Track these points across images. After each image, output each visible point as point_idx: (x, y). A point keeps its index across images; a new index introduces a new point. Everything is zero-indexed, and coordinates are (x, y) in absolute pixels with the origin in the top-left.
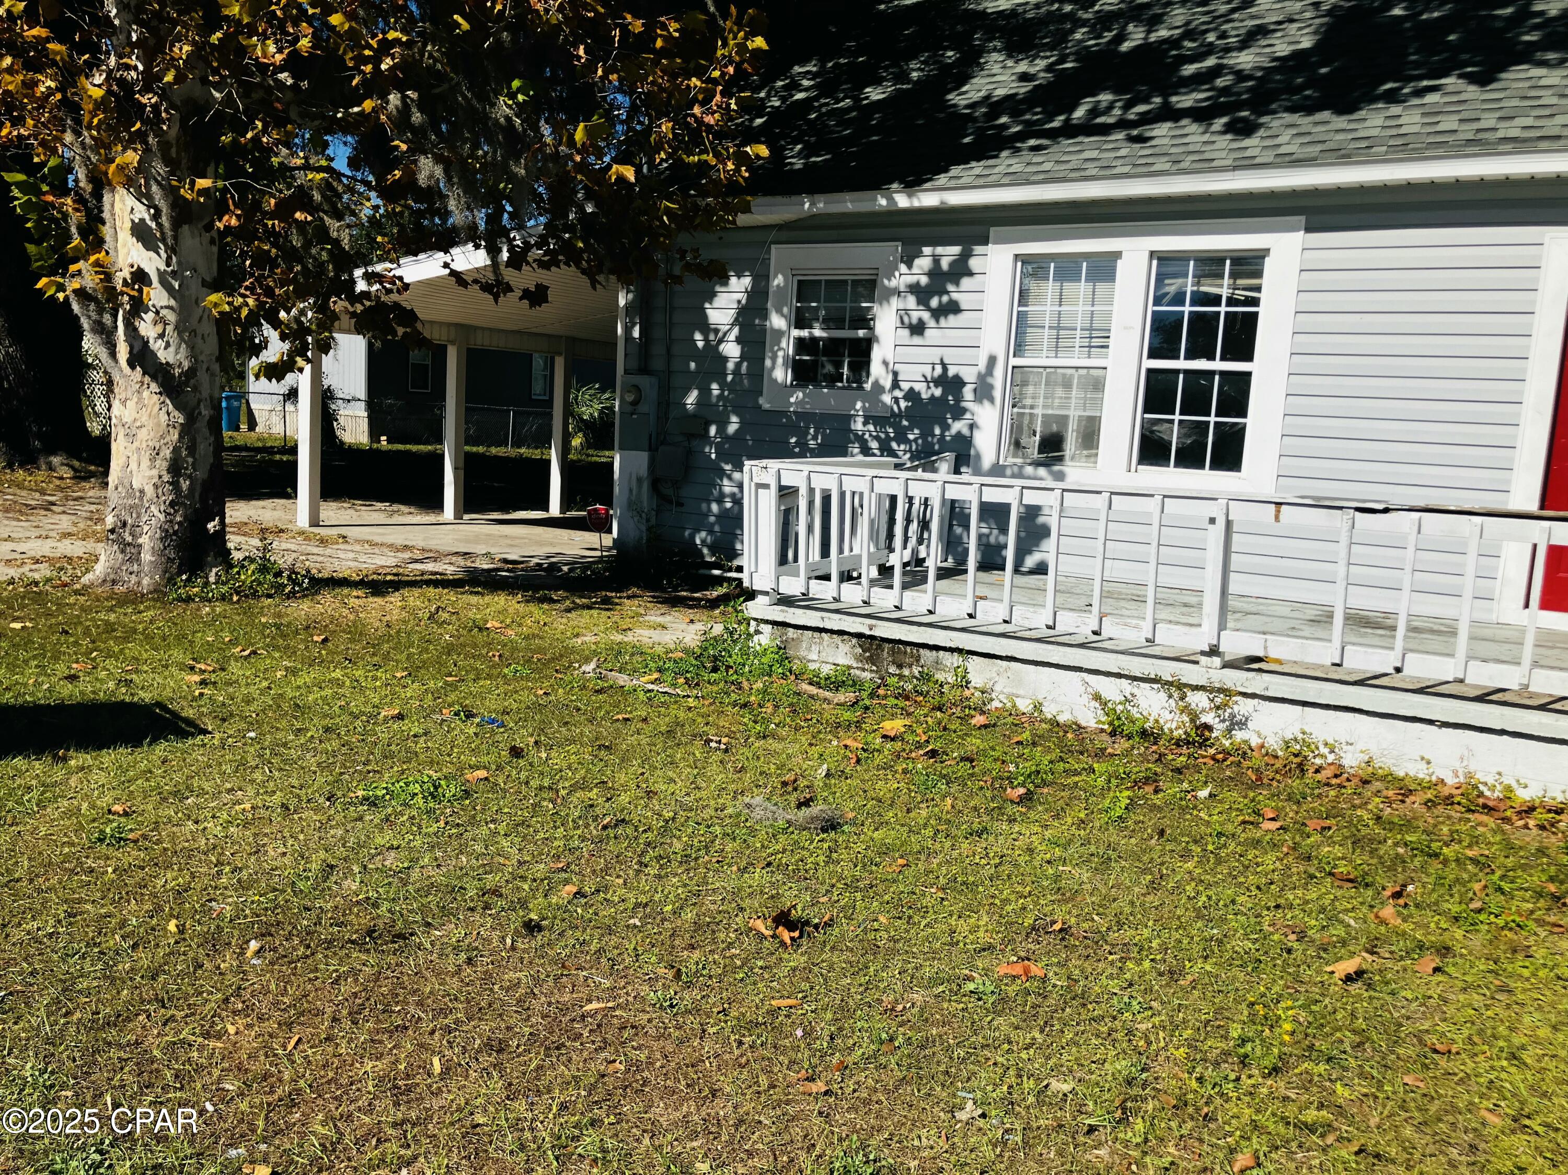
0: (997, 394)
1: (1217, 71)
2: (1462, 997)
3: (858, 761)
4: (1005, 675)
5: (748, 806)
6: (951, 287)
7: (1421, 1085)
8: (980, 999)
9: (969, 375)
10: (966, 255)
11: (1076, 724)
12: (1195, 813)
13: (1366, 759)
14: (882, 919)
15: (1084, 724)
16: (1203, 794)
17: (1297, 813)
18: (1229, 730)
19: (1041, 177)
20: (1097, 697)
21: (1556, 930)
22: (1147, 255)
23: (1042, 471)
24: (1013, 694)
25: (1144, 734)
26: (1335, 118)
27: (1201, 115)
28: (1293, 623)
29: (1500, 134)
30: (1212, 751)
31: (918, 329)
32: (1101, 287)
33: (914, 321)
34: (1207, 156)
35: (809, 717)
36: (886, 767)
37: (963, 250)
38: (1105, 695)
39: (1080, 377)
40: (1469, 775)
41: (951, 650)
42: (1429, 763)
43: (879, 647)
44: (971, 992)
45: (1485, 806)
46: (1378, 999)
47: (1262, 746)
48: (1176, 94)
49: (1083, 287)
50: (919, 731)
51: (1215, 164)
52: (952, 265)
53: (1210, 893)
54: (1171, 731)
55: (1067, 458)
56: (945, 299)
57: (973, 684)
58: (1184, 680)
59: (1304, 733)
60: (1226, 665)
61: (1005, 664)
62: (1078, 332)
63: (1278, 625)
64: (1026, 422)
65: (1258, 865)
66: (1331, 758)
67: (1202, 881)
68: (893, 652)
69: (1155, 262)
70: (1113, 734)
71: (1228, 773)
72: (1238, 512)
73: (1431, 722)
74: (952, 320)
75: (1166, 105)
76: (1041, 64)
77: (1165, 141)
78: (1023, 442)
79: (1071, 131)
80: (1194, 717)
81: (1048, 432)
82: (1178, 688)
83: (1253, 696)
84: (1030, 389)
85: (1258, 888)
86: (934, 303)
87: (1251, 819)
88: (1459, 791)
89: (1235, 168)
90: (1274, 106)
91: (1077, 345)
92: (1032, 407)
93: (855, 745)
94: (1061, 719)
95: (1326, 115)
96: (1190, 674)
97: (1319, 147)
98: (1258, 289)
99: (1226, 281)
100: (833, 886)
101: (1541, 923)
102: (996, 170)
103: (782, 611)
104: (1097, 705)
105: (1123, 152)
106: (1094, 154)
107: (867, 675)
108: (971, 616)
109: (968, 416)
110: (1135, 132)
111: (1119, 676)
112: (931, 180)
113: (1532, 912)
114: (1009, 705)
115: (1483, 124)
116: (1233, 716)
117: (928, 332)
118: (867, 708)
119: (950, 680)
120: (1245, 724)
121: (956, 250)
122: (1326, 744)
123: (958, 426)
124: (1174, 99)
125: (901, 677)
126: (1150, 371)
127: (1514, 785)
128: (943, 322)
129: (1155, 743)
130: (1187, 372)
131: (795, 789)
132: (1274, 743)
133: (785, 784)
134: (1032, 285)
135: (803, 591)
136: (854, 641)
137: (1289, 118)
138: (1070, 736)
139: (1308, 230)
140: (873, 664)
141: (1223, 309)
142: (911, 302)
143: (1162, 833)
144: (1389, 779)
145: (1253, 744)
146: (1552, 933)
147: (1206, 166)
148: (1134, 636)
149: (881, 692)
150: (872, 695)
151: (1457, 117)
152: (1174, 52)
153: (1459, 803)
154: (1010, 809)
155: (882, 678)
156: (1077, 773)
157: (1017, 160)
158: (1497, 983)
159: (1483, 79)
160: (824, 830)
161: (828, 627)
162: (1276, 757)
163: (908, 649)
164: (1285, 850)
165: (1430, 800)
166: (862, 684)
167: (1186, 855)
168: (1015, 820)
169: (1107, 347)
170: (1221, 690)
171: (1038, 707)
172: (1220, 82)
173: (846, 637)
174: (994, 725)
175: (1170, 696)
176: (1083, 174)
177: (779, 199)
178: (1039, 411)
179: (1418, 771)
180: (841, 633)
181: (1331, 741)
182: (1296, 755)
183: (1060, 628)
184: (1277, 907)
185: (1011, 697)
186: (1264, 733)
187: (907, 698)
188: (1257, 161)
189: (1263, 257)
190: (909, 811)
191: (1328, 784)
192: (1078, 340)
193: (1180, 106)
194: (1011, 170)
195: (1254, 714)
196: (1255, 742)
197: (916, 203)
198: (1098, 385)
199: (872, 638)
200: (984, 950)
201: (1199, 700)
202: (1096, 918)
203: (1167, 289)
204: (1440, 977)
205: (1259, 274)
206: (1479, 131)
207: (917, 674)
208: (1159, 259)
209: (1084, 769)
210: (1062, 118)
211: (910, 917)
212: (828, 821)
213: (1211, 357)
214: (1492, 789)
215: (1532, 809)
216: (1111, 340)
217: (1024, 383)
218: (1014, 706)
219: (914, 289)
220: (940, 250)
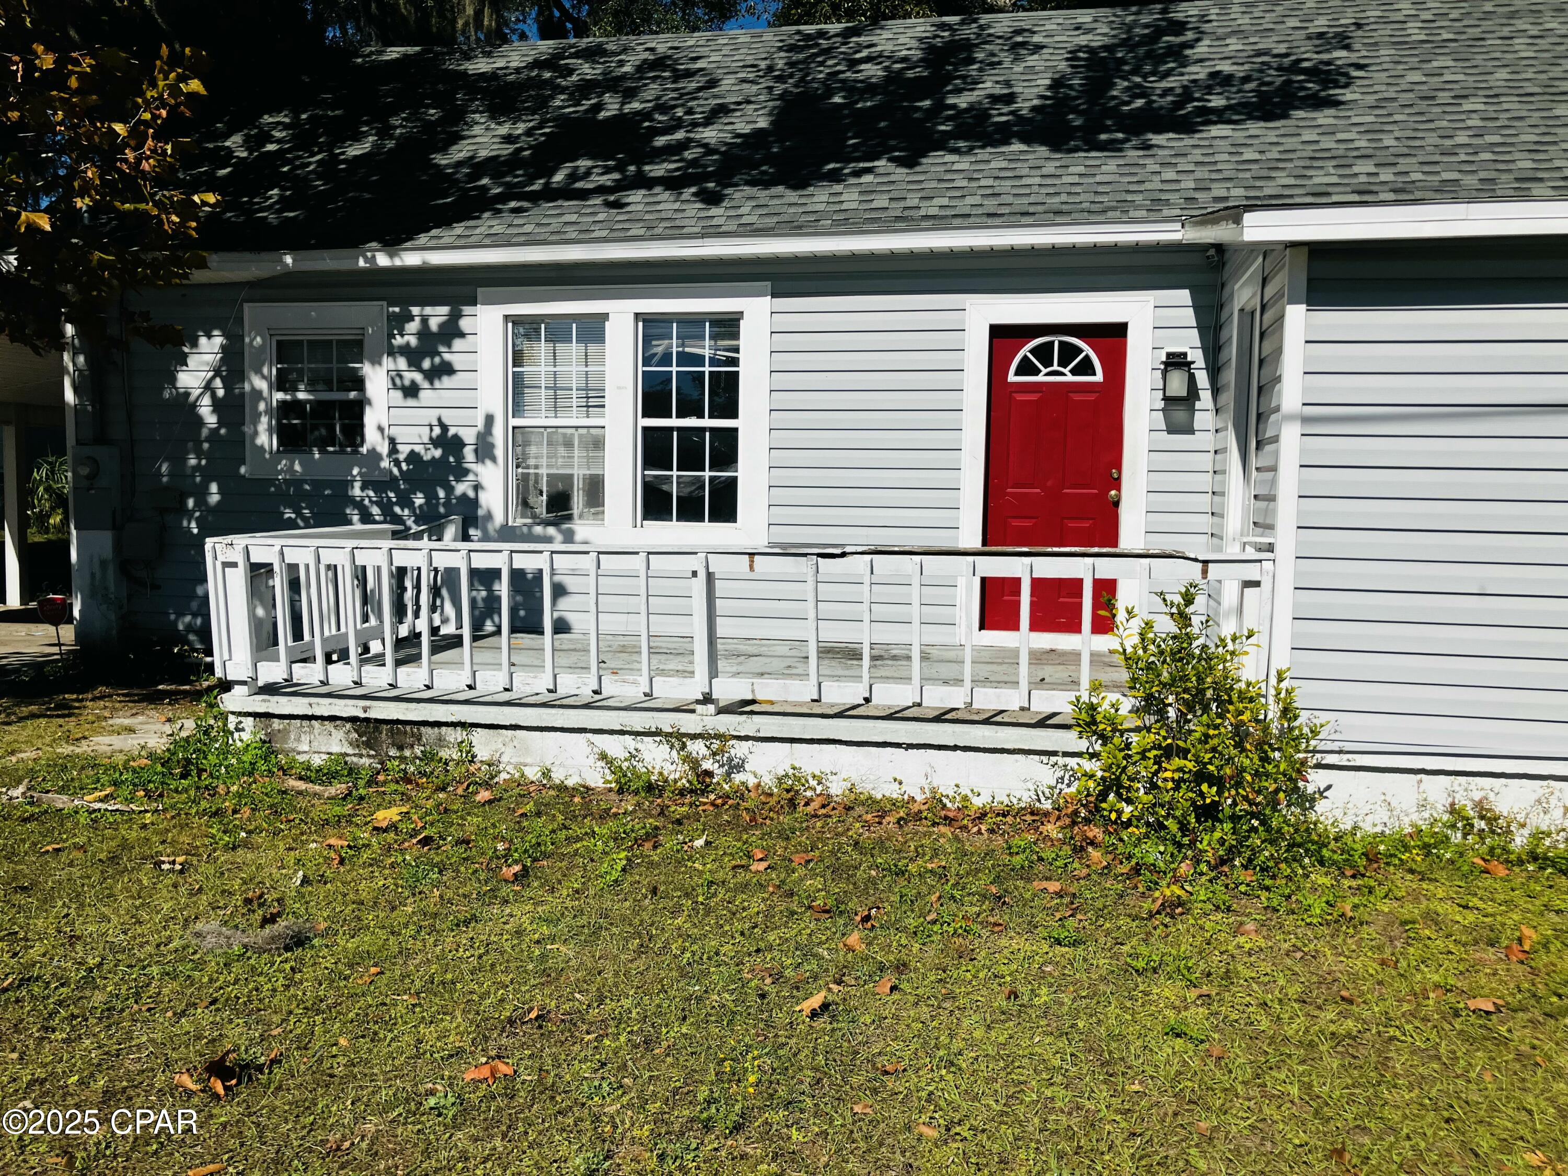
0: (499, 452)
1: (684, 145)
2: (912, 1013)
3: (342, 862)
4: (511, 745)
5: (198, 935)
6: (442, 349)
7: (868, 1110)
8: (440, 1115)
9: (469, 436)
10: (455, 316)
11: (584, 786)
12: (689, 864)
13: (849, 786)
14: (343, 1042)
15: (593, 785)
16: (699, 843)
17: (786, 849)
18: (728, 774)
19: (522, 239)
20: (603, 756)
21: (996, 929)
22: (632, 316)
23: (551, 531)
24: (521, 764)
25: (650, 788)
26: (789, 193)
27: (673, 184)
28: (788, 662)
29: (923, 212)
30: (712, 797)
31: (411, 391)
32: (592, 348)
33: (407, 383)
34: (678, 223)
35: (292, 817)
36: (374, 862)
37: (451, 311)
38: (611, 753)
39: (580, 436)
40: (934, 791)
41: (454, 725)
42: (900, 783)
43: (376, 729)
44: (431, 1109)
45: (946, 818)
46: (840, 1029)
47: (759, 785)
48: (647, 164)
49: (574, 349)
50: (415, 817)
51: (685, 231)
52: (442, 326)
53: (694, 948)
54: (675, 781)
55: (576, 516)
56: (437, 360)
57: (479, 758)
58: (682, 730)
59: (794, 768)
60: (721, 711)
61: (510, 733)
62: (574, 392)
63: (777, 665)
64: (531, 483)
65: (744, 909)
66: (819, 789)
67: (689, 936)
68: (392, 733)
69: (640, 324)
70: (620, 791)
71: (726, 817)
72: (718, 565)
73: (898, 745)
74: (446, 381)
75: (640, 173)
76: (521, 128)
77: (640, 207)
78: (532, 500)
79: (550, 194)
80: (694, 763)
81: (554, 490)
82: (677, 738)
83: (746, 738)
84: (533, 450)
85: (742, 934)
86: (426, 364)
87: (743, 862)
88: (926, 807)
89: (703, 236)
90: (735, 180)
91: (574, 404)
92: (536, 467)
93: (340, 843)
94: (570, 783)
95: (780, 189)
96: (688, 723)
97: (775, 219)
98: (737, 350)
99: (707, 342)
100: (291, 1012)
101: (985, 924)
102: (478, 231)
103: (264, 701)
104: (603, 764)
105: (601, 217)
106: (574, 218)
107: (365, 761)
108: (470, 687)
109: (471, 477)
110: (612, 198)
111: (622, 733)
112: (410, 239)
113: (978, 915)
114: (517, 775)
115: (909, 203)
116: (730, 760)
117: (423, 394)
118: (362, 798)
119: (455, 757)
120: (742, 766)
121: (445, 310)
122: (814, 777)
123: (461, 488)
124: (647, 168)
125: (403, 759)
126: (645, 429)
127: (970, 794)
128: (437, 384)
129: (660, 796)
130: (679, 429)
131: (261, 905)
132: (768, 781)
133: (248, 901)
134: (526, 345)
135: (285, 677)
136: (348, 725)
137: (748, 190)
138: (576, 800)
139: (774, 295)
140: (371, 749)
141: (707, 369)
142: (402, 363)
143: (654, 891)
144: (870, 802)
145: (750, 785)
146: (993, 932)
147: (676, 233)
148: (633, 691)
149: (381, 778)
150: (372, 782)
151: (886, 196)
152: (646, 124)
153: (926, 818)
154: (505, 890)
155: (382, 763)
156: (578, 839)
157: (498, 221)
158: (943, 991)
159: (910, 162)
160: (288, 948)
161: (318, 713)
162: (771, 795)
163: (408, 728)
164: (771, 889)
165: (901, 818)
166: (358, 773)
167: (675, 912)
168: (507, 902)
169: (603, 406)
170: (718, 736)
171: (546, 773)
172: (688, 155)
173: (338, 722)
174: (500, 799)
175: (672, 747)
176: (563, 237)
177: (247, 256)
178: (543, 471)
179: (892, 791)
180: (332, 718)
181: (817, 773)
182: (788, 791)
183: (561, 691)
184: (758, 951)
185: (519, 767)
186: (759, 773)
187: (408, 781)
188: (723, 229)
189: (738, 320)
190: (393, 909)
191: (816, 816)
192: (574, 400)
193: (652, 174)
194: (492, 231)
195: (749, 756)
196: (752, 782)
197: (398, 262)
198: (598, 444)
199: (367, 720)
200: (451, 1056)
201: (697, 748)
202: (578, 996)
203: (655, 350)
204: (896, 996)
205: (736, 336)
206: (905, 208)
207: (419, 754)
208: (644, 321)
209: (586, 833)
210: (542, 181)
211: (375, 1033)
212: (292, 937)
213: (701, 416)
214: (953, 800)
215: (984, 815)
216: (606, 400)
217: (527, 444)
218: (523, 775)
219: (405, 350)
220: (428, 310)
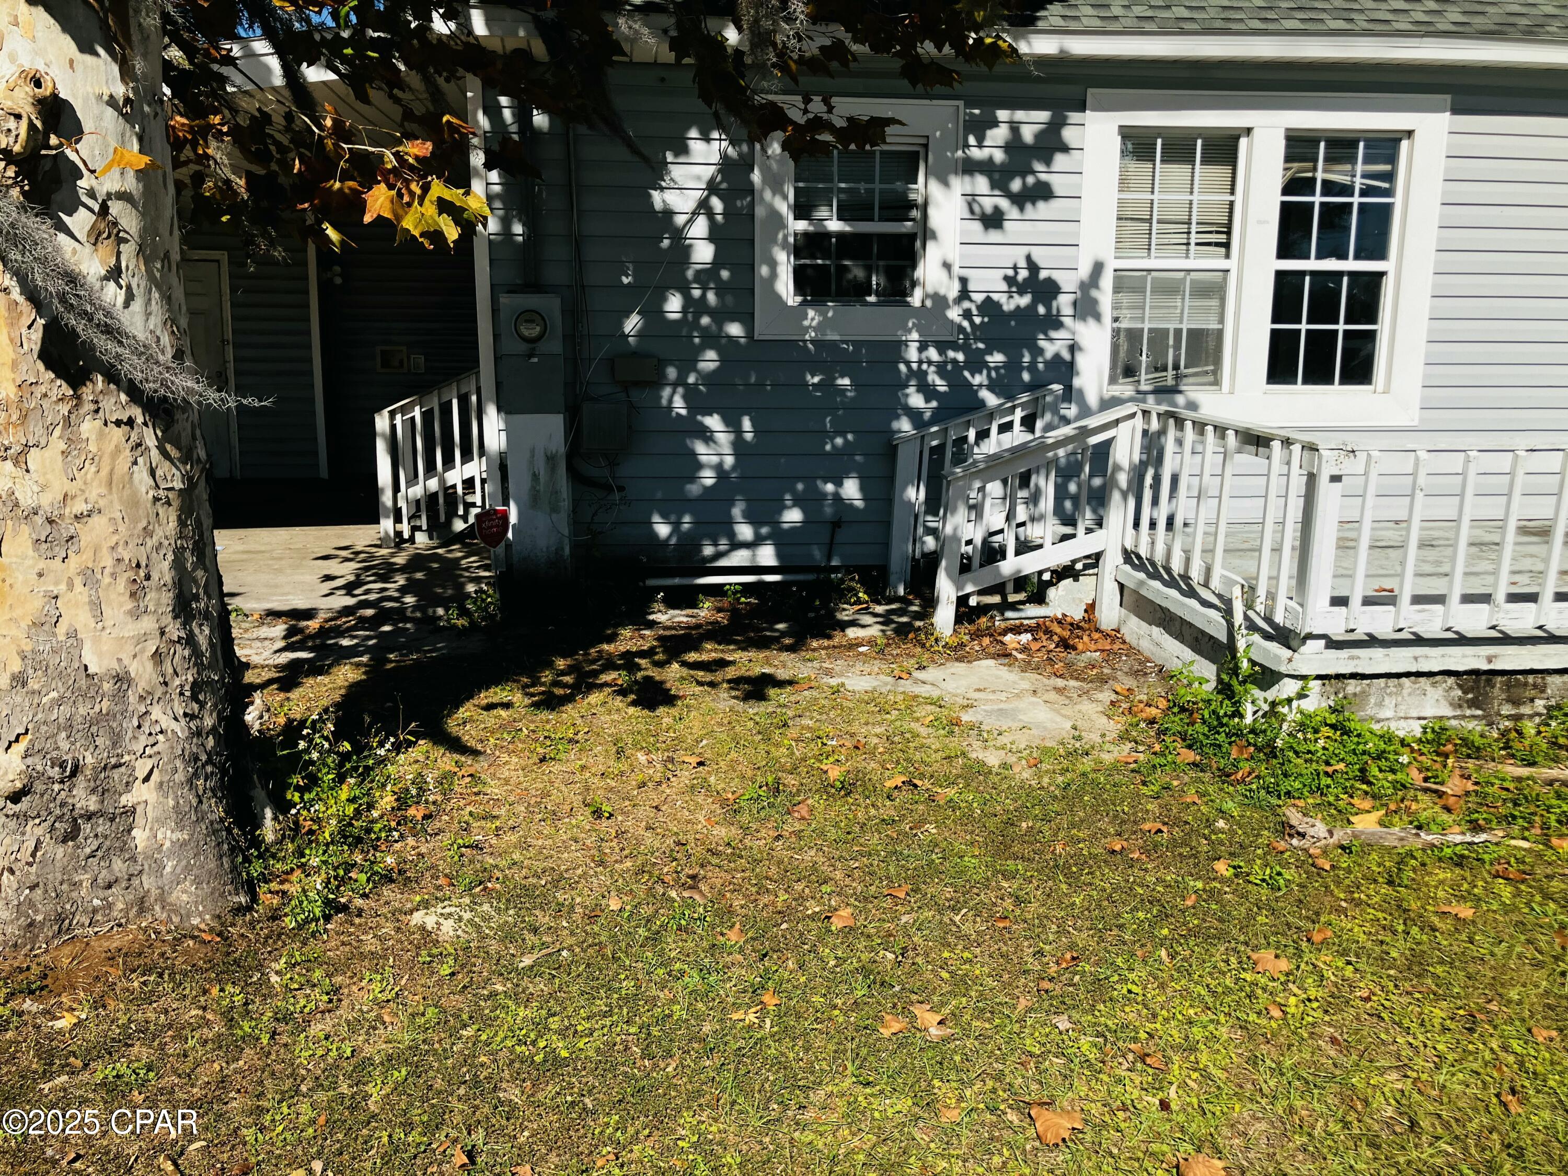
0: (1105, 308)
6: (1038, 166)
9: (1068, 282)
10: (1057, 124)
22: (1282, 133)
31: (993, 220)
33: (989, 209)
37: (1053, 116)
39: (1192, 281)
43: (1489, 683)
49: (1198, 171)
52: (1038, 136)
56: (1030, 180)
62: (1193, 226)
74: (1043, 209)
86: (1016, 185)
89: (1424, 35)
91: (1193, 242)
99: (1359, 166)
117: (1006, 226)
121: (1043, 116)
125: (1518, 717)
128: (1029, 213)
141: (1356, 200)
142: (981, 184)
173: (1439, 678)
178: (1144, 326)
192: (1194, 236)
207: (1541, 710)
213: (1344, 257)
219: (986, 167)
220: (1020, 115)
